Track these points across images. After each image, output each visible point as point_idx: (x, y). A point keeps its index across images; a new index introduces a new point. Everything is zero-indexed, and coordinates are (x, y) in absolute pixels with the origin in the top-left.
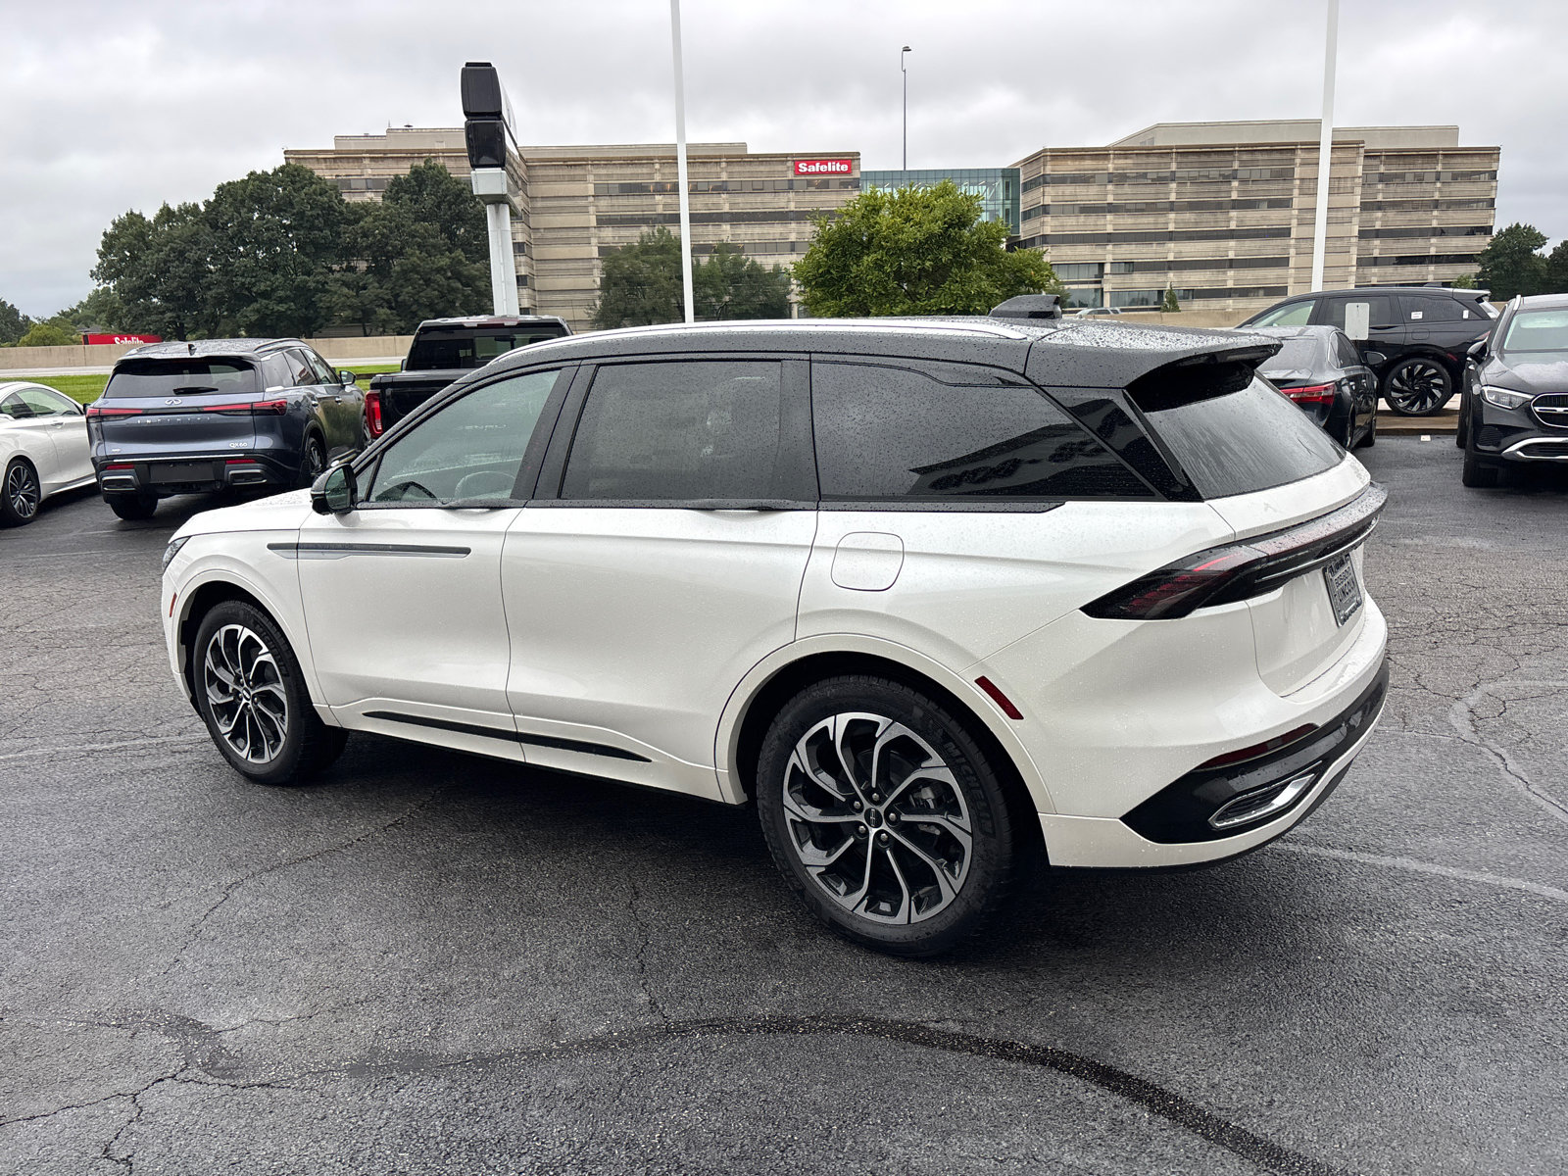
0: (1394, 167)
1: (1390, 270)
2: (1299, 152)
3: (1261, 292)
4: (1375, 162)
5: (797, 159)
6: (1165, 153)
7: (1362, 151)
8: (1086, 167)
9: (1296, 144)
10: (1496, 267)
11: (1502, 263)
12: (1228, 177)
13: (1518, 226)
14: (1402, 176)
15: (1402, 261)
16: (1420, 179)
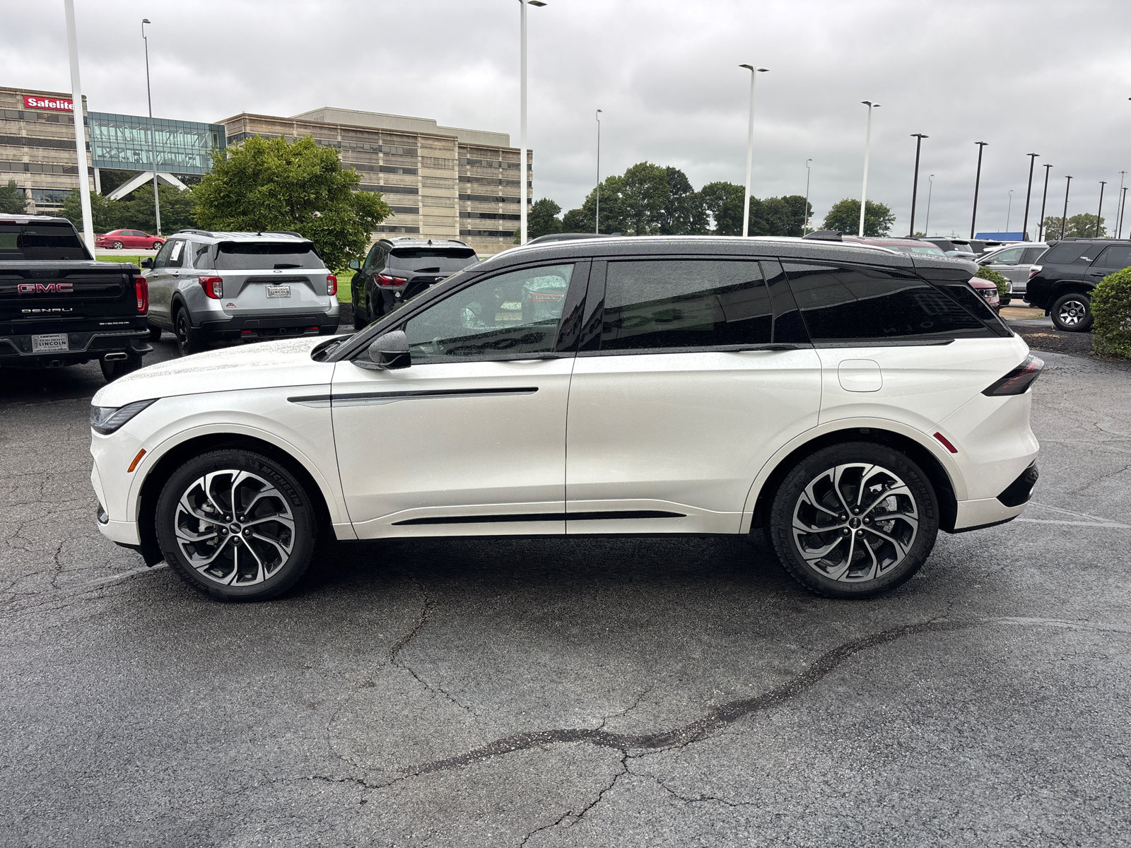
0: (474, 156)
1: (478, 221)
2: (420, 139)
3: (403, 230)
4: (464, 151)
5: (26, 95)
6: (333, 128)
7: (456, 143)
8: (277, 131)
9: (417, 133)
10: (536, 224)
11: (539, 221)
12: (376, 149)
13: (545, 199)
14: (480, 162)
15: (484, 216)
16: (490, 165)
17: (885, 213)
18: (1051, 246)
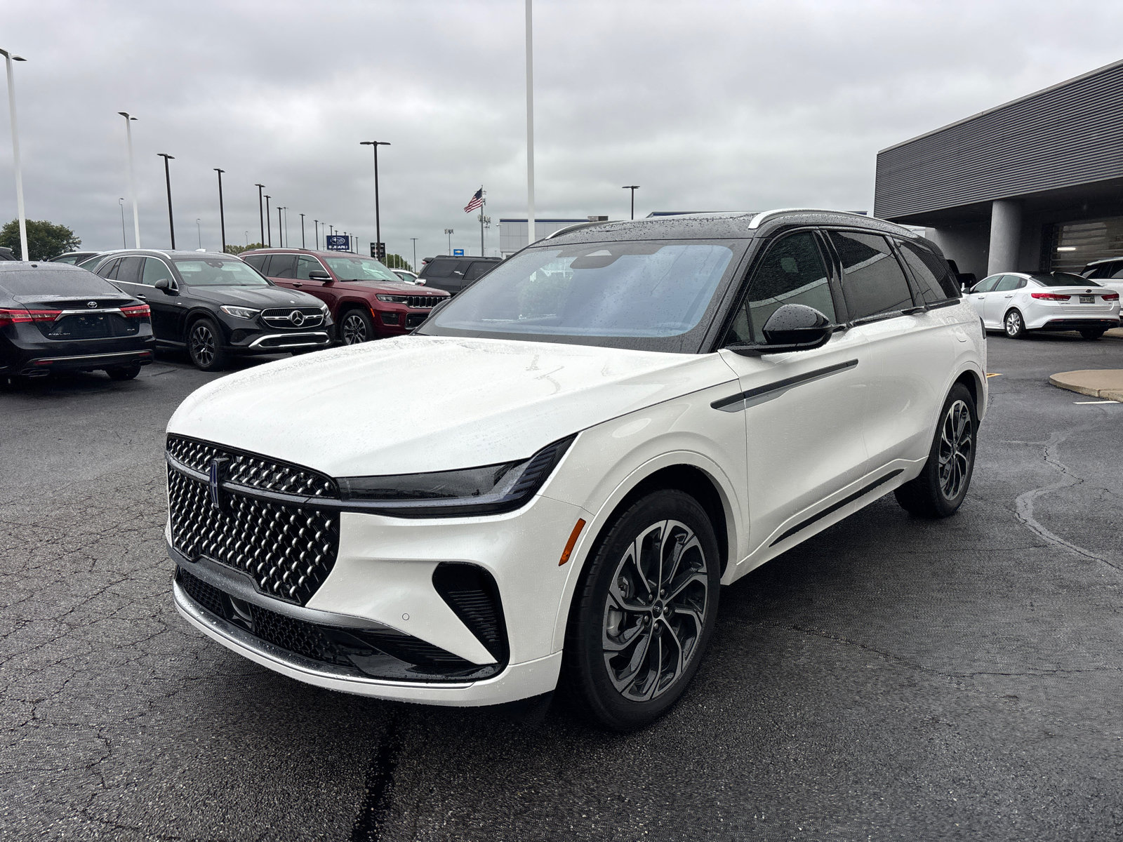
17: (68, 235)
18: (428, 262)
